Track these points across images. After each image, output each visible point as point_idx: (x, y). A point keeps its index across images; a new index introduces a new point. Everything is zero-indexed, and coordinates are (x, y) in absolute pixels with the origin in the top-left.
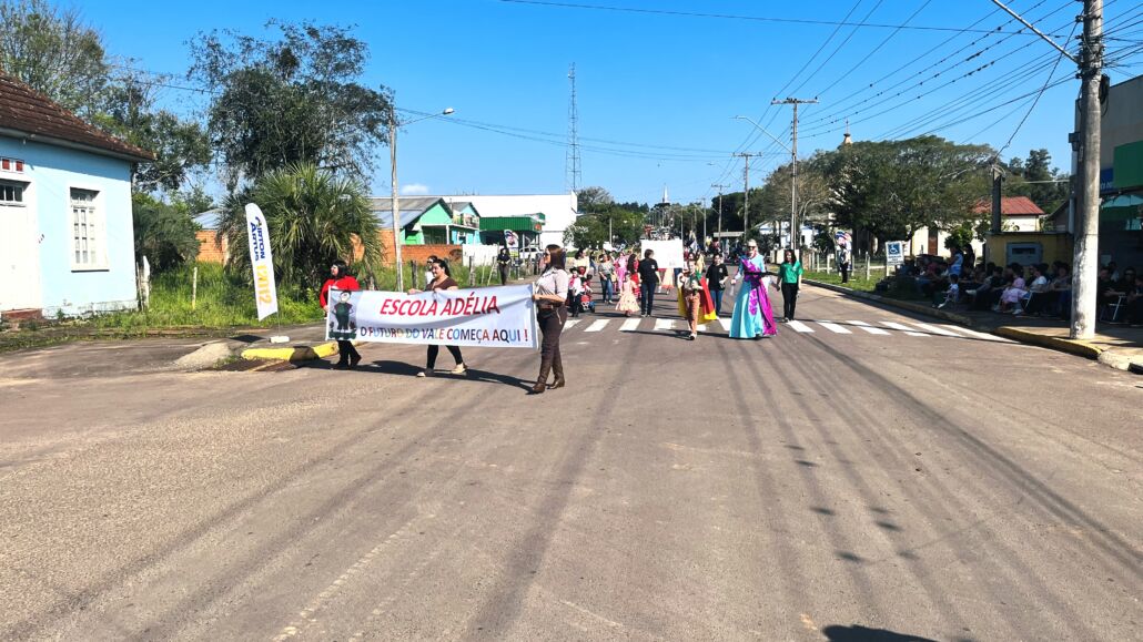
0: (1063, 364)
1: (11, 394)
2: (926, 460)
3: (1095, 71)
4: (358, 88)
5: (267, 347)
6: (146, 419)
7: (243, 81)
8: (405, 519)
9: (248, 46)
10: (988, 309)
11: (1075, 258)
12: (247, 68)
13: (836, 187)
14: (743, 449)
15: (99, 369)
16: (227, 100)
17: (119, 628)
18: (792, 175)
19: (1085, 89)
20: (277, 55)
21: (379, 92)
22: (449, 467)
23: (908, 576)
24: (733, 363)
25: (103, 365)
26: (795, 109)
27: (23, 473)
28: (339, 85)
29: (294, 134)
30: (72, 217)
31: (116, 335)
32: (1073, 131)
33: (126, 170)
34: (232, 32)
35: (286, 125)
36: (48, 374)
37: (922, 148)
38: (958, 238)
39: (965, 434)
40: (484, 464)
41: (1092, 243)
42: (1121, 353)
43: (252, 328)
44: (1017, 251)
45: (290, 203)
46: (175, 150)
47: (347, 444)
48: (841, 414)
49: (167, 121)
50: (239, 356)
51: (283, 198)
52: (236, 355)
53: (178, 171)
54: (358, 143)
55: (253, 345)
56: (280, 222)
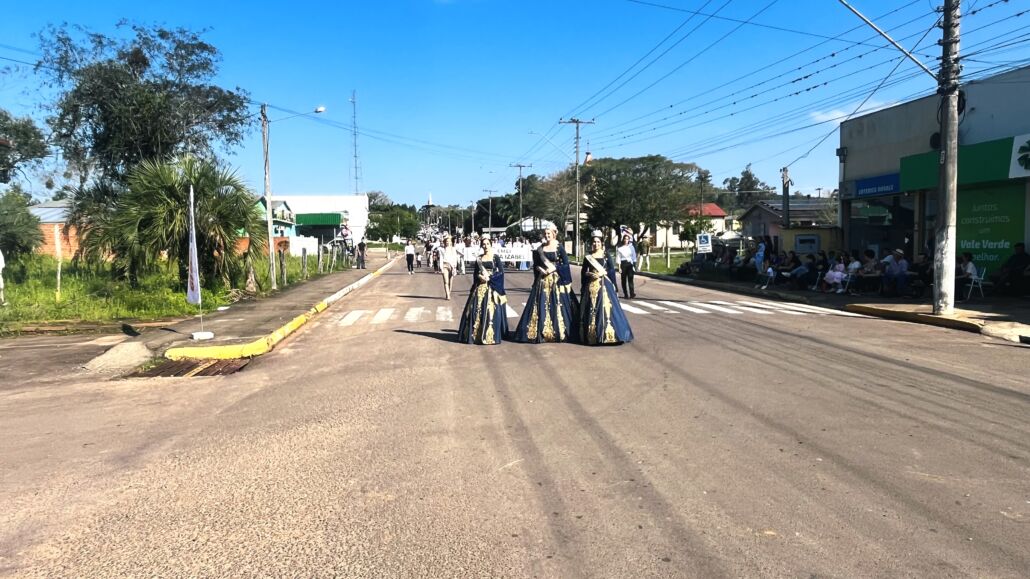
3: (954, 87)
4: (214, 88)
5: (193, 344)
7: (98, 76)
9: (100, 42)
11: (938, 246)
12: (99, 64)
16: (78, 94)
19: (946, 102)
20: (128, 54)
21: (235, 93)
26: (577, 128)
28: (190, 86)
32: (839, 147)
34: (82, 27)
35: (143, 120)
37: (649, 164)
41: (952, 232)
43: (142, 322)
44: (802, 242)
50: (163, 357)
51: (162, 188)
52: (159, 354)
53: (11, 166)
54: (209, 142)
55: (174, 344)
56: (161, 211)
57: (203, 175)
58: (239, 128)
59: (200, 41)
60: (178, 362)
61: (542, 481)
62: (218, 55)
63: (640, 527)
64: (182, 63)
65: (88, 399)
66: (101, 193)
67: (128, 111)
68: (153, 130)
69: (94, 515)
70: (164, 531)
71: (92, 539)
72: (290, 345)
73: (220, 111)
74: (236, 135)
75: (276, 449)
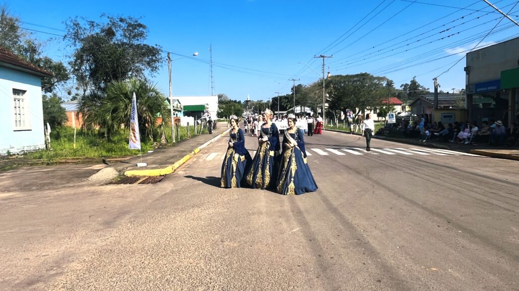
4: (145, 45)
5: (138, 169)
7: (92, 41)
9: (93, 25)
12: (92, 35)
16: (83, 50)
18: (323, 87)
20: (106, 30)
21: (155, 47)
26: (323, 60)
28: (134, 45)
29: (115, 65)
30: (13, 103)
31: (43, 163)
33: (40, 82)
34: (84, 17)
35: (112, 61)
37: (361, 78)
43: (113, 158)
44: (445, 117)
49: (48, 61)
50: (124, 175)
51: (122, 94)
52: (122, 174)
53: (53, 85)
54: (143, 72)
55: (129, 169)
56: (122, 105)
57: (141, 87)
58: (157, 64)
59: (139, 22)
60: (131, 177)
61: (311, 239)
62: (147, 29)
63: (364, 264)
64: (130, 33)
65: (90, 194)
66: (94, 97)
67: (105, 57)
68: (117, 67)
69: (96, 249)
70: (128, 258)
71: (96, 261)
72: (183, 169)
73: (148, 56)
74: (156, 68)
75: (179, 220)
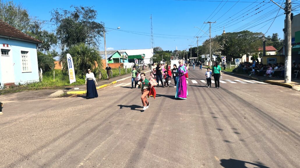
0: (283, 90)
1: (7, 105)
2: (247, 116)
3: (289, 12)
4: (95, 23)
5: (74, 91)
6: (43, 110)
7: (65, 22)
8: (110, 134)
9: (66, 13)
10: (263, 76)
11: (285, 62)
12: (66, 18)
13: (221, 45)
14: (198, 114)
15: (31, 98)
16: (61, 27)
17: (37, 164)
18: (210, 42)
19: (287, 17)
20: (73, 15)
21: (100, 23)
22: (122, 121)
23: (243, 146)
24: (195, 92)
25: (31, 96)
26: (210, 25)
27: (11, 125)
28: (90, 22)
29: (79, 35)
30: (22, 58)
31: (34, 89)
32: (284, 28)
33: (35, 46)
34: (62, 9)
35: (77, 33)
36: (17, 99)
37: (244, 34)
38: (254, 57)
39: (257, 109)
40: (131, 120)
41: (290, 58)
42: (298, 86)
44: (270, 60)
45: (78, 53)
46: (48, 40)
47: (95, 115)
48: (224, 104)
49: (45, 33)
52: (65, 93)
53: (49, 46)
54: (95, 37)
55: (70, 91)
59: (91, 9)
60: (69, 94)
67: (72, 31)
73: (98, 29)
